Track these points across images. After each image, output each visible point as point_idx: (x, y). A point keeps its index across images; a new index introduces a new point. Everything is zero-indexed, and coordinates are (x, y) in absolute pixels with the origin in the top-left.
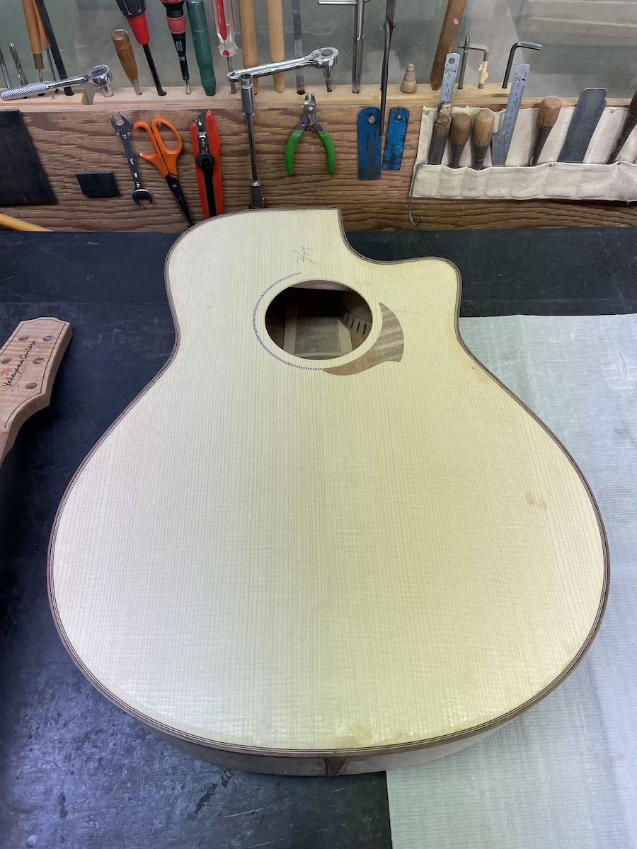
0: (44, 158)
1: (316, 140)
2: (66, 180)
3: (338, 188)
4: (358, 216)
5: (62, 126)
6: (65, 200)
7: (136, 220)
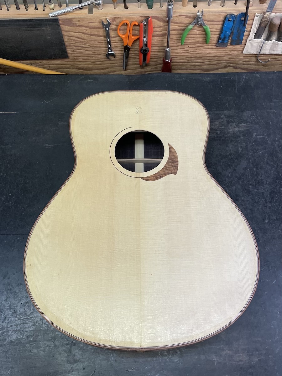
0: (66, 39)
1: (200, 29)
2: (75, 48)
3: (208, 50)
4: (216, 62)
5: (77, 25)
6: (72, 57)
7: (105, 65)
